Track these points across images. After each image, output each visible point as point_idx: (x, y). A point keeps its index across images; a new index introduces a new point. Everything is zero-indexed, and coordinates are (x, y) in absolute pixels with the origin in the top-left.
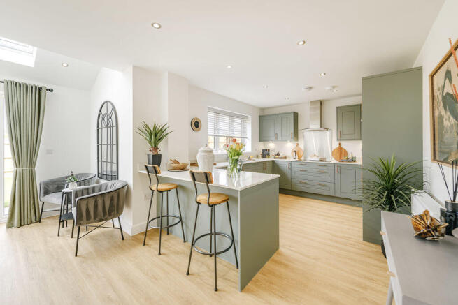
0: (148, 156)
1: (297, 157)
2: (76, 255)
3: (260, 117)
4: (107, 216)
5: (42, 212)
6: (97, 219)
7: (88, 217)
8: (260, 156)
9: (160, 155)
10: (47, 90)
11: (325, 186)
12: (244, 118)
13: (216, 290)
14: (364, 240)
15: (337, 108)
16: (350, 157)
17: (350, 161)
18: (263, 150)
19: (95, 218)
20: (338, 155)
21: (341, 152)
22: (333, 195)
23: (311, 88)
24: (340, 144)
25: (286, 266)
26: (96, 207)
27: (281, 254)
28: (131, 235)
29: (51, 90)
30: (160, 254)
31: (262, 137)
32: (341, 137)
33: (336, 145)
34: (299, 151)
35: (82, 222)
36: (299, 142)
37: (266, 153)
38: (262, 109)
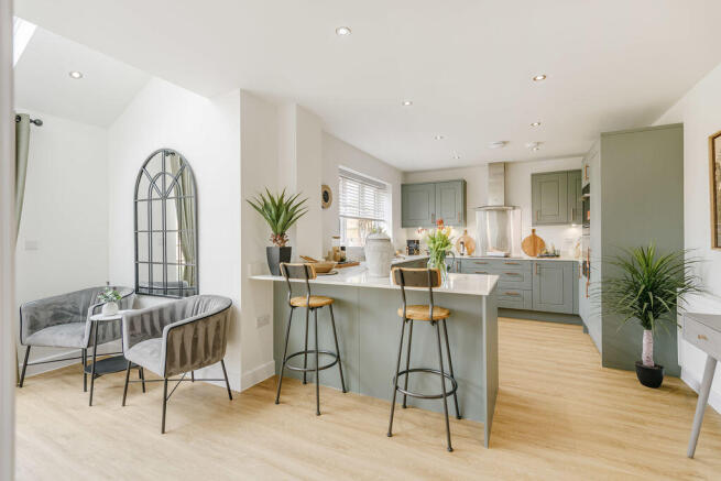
0: (268, 249)
1: (466, 252)
2: (163, 432)
3: (403, 186)
4: (210, 358)
5: (26, 365)
6: (196, 363)
7: (183, 362)
8: (405, 251)
9: (290, 249)
10: (31, 121)
11: (517, 295)
12: (381, 187)
13: (451, 450)
14: (604, 366)
15: (533, 175)
16: (550, 250)
17: (553, 256)
18: (409, 242)
19: (193, 362)
20: (532, 247)
21: (535, 243)
22: (530, 309)
23: (504, 143)
24: (533, 231)
25: (525, 409)
26: (195, 341)
27: (506, 394)
28: (239, 391)
29: (38, 123)
30: (319, 414)
31: (406, 218)
32: (538, 219)
33: (527, 233)
34: (468, 243)
35: (172, 370)
36: (467, 228)
37: (413, 246)
38: (405, 174)
